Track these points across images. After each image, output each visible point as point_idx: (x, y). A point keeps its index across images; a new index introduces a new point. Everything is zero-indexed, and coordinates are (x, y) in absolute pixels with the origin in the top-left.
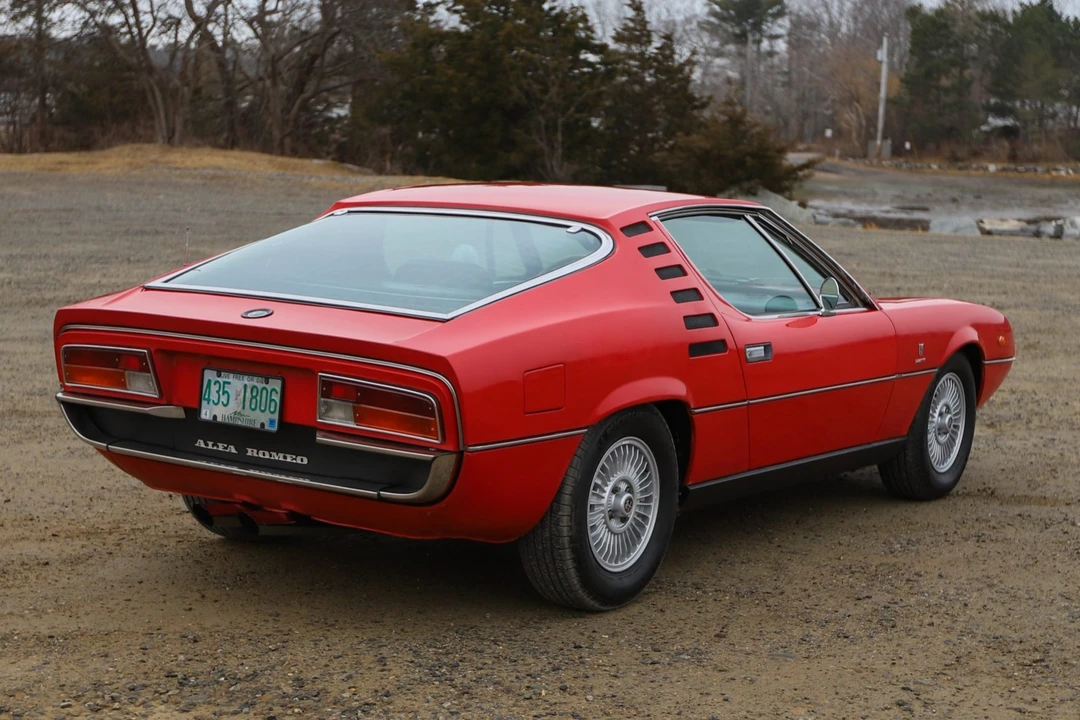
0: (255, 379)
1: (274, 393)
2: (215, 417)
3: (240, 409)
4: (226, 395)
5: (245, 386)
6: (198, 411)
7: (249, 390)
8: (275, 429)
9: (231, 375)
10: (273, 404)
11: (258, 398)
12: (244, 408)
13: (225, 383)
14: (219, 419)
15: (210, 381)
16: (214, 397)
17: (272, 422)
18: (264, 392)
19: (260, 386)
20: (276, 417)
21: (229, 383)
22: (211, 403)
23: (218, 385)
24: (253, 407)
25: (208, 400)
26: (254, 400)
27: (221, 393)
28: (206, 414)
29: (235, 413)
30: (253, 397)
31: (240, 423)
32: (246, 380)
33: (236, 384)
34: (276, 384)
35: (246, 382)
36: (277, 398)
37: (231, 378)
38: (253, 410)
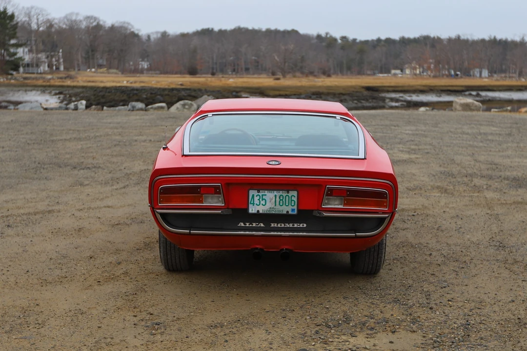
0: (281, 192)
1: (293, 197)
2: (258, 211)
3: (273, 206)
4: (264, 201)
5: (276, 196)
6: (247, 209)
7: (278, 198)
8: (296, 212)
9: (266, 191)
10: (293, 202)
11: (284, 200)
12: (275, 205)
13: (262, 195)
14: (261, 212)
15: (253, 195)
16: (256, 201)
17: (293, 210)
18: (287, 197)
19: (284, 195)
20: (295, 207)
21: (266, 195)
22: (255, 205)
23: (258, 197)
24: (281, 204)
25: (253, 204)
26: (281, 201)
27: (261, 200)
28: (252, 210)
29: (270, 208)
30: (280, 200)
31: (274, 212)
32: (275, 193)
33: (270, 195)
34: (295, 193)
35: (276, 194)
36: (295, 199)
37: (266, 192)
38: (281, 206)
